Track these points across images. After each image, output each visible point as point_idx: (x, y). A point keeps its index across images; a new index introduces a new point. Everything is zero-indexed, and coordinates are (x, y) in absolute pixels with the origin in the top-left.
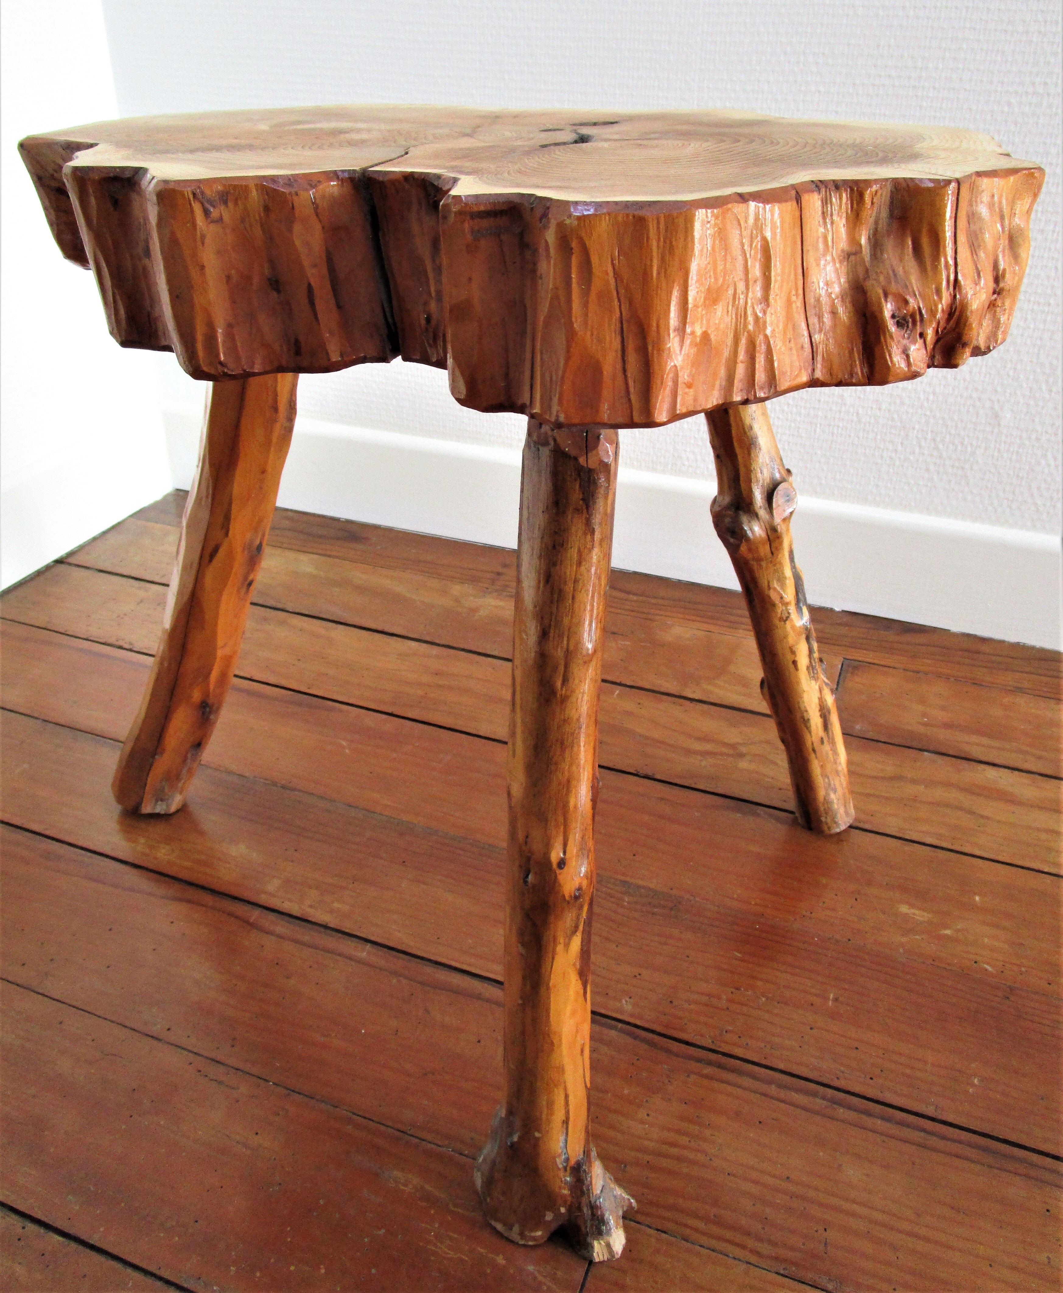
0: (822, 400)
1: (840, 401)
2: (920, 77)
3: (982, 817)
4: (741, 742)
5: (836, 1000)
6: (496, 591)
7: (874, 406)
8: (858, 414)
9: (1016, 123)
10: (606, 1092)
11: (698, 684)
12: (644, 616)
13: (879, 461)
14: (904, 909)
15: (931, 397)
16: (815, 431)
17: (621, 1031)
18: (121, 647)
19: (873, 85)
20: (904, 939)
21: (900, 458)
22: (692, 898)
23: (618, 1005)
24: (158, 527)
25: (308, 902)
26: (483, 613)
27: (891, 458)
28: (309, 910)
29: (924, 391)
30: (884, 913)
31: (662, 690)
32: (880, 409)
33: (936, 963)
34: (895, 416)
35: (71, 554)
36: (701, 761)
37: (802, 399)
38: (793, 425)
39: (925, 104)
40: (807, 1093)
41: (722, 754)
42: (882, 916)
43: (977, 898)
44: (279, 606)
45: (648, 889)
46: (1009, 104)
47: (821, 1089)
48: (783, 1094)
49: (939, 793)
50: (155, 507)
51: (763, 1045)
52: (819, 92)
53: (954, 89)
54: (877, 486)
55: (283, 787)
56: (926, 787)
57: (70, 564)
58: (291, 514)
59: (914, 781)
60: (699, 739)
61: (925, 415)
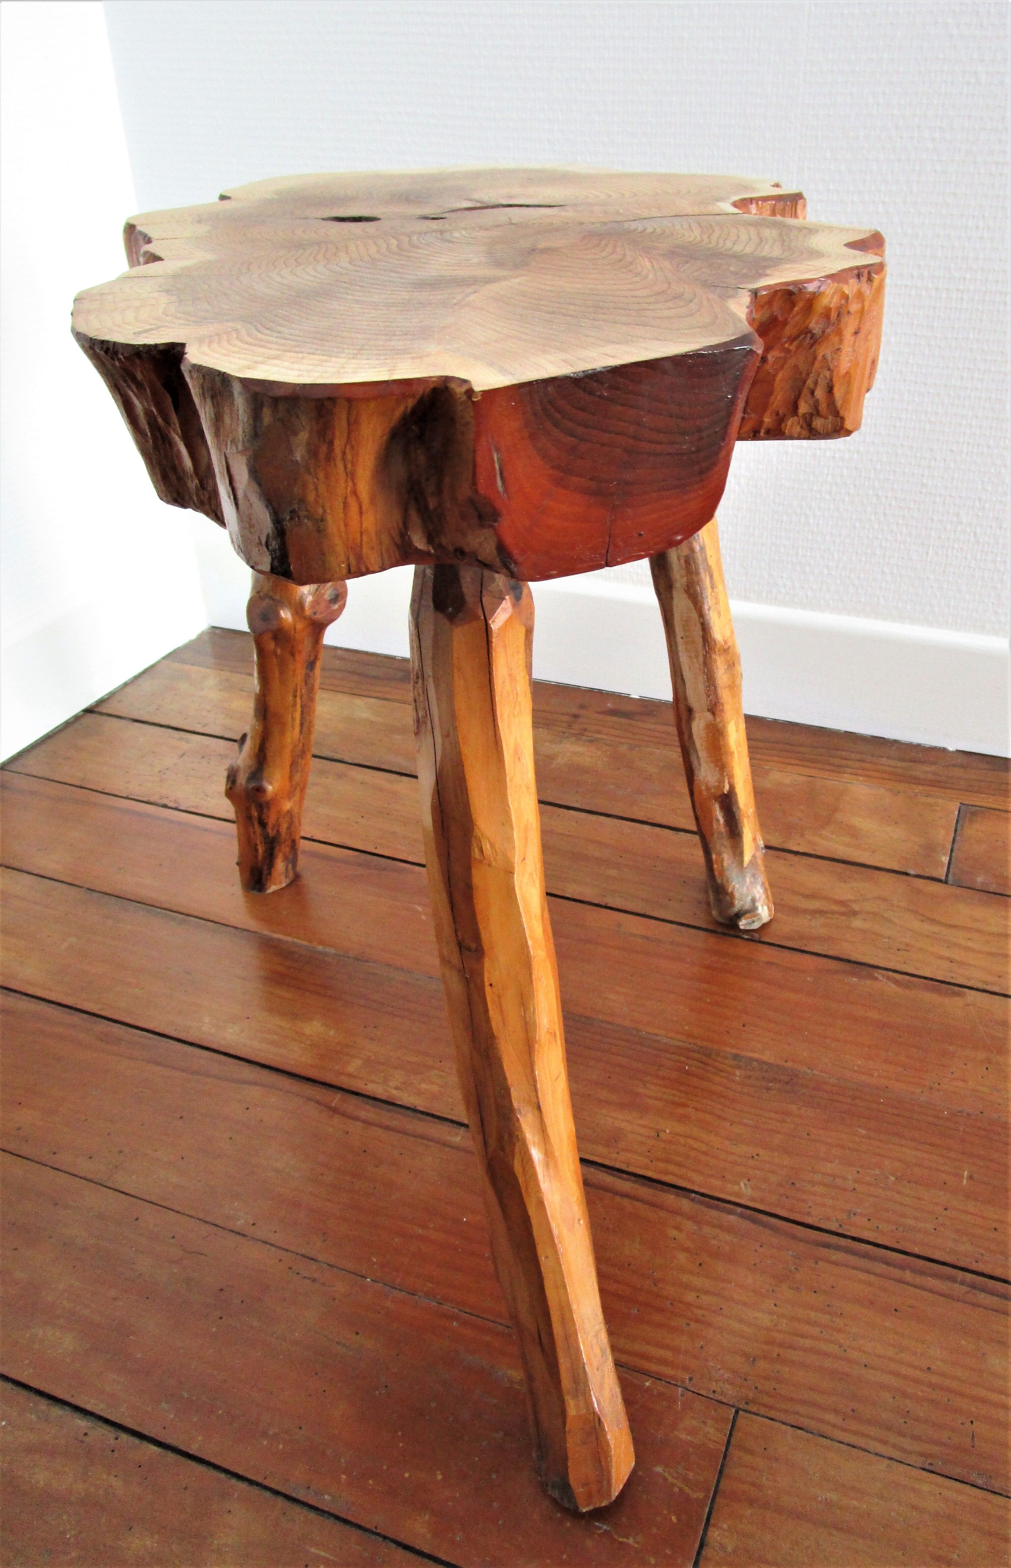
0: (935, 518)
1: (954, 519)
4: (853, 898)
5: (971, 1177)
6: (574, 735)
8: (975, 533)
10: (730, 1282)
11: (802, 835)
16: (927, 553)
17: (741, 1216)
18: (165, 806)
22: (809, 1071)
23: (736, 1188)
24: (195, 671)
25: (392, 1084)
26: (560, 761)
28: (394, 1092)
32: (1000, 528)
35: (101, 702)
36: (811, 920)
37: (912, 518)
38: (902, 547)
40: (943, 1277)
41: (833, 913)
44: (337, 756)
45: (761, 1062)
47: (961, 1274)
48: (919, 1280)
50: (188, 647)
51: (894, 1228)
54: (996, 613)
55: (356, 959)
57: (101, 714)
58: (340, 652)
60: (807, 897)
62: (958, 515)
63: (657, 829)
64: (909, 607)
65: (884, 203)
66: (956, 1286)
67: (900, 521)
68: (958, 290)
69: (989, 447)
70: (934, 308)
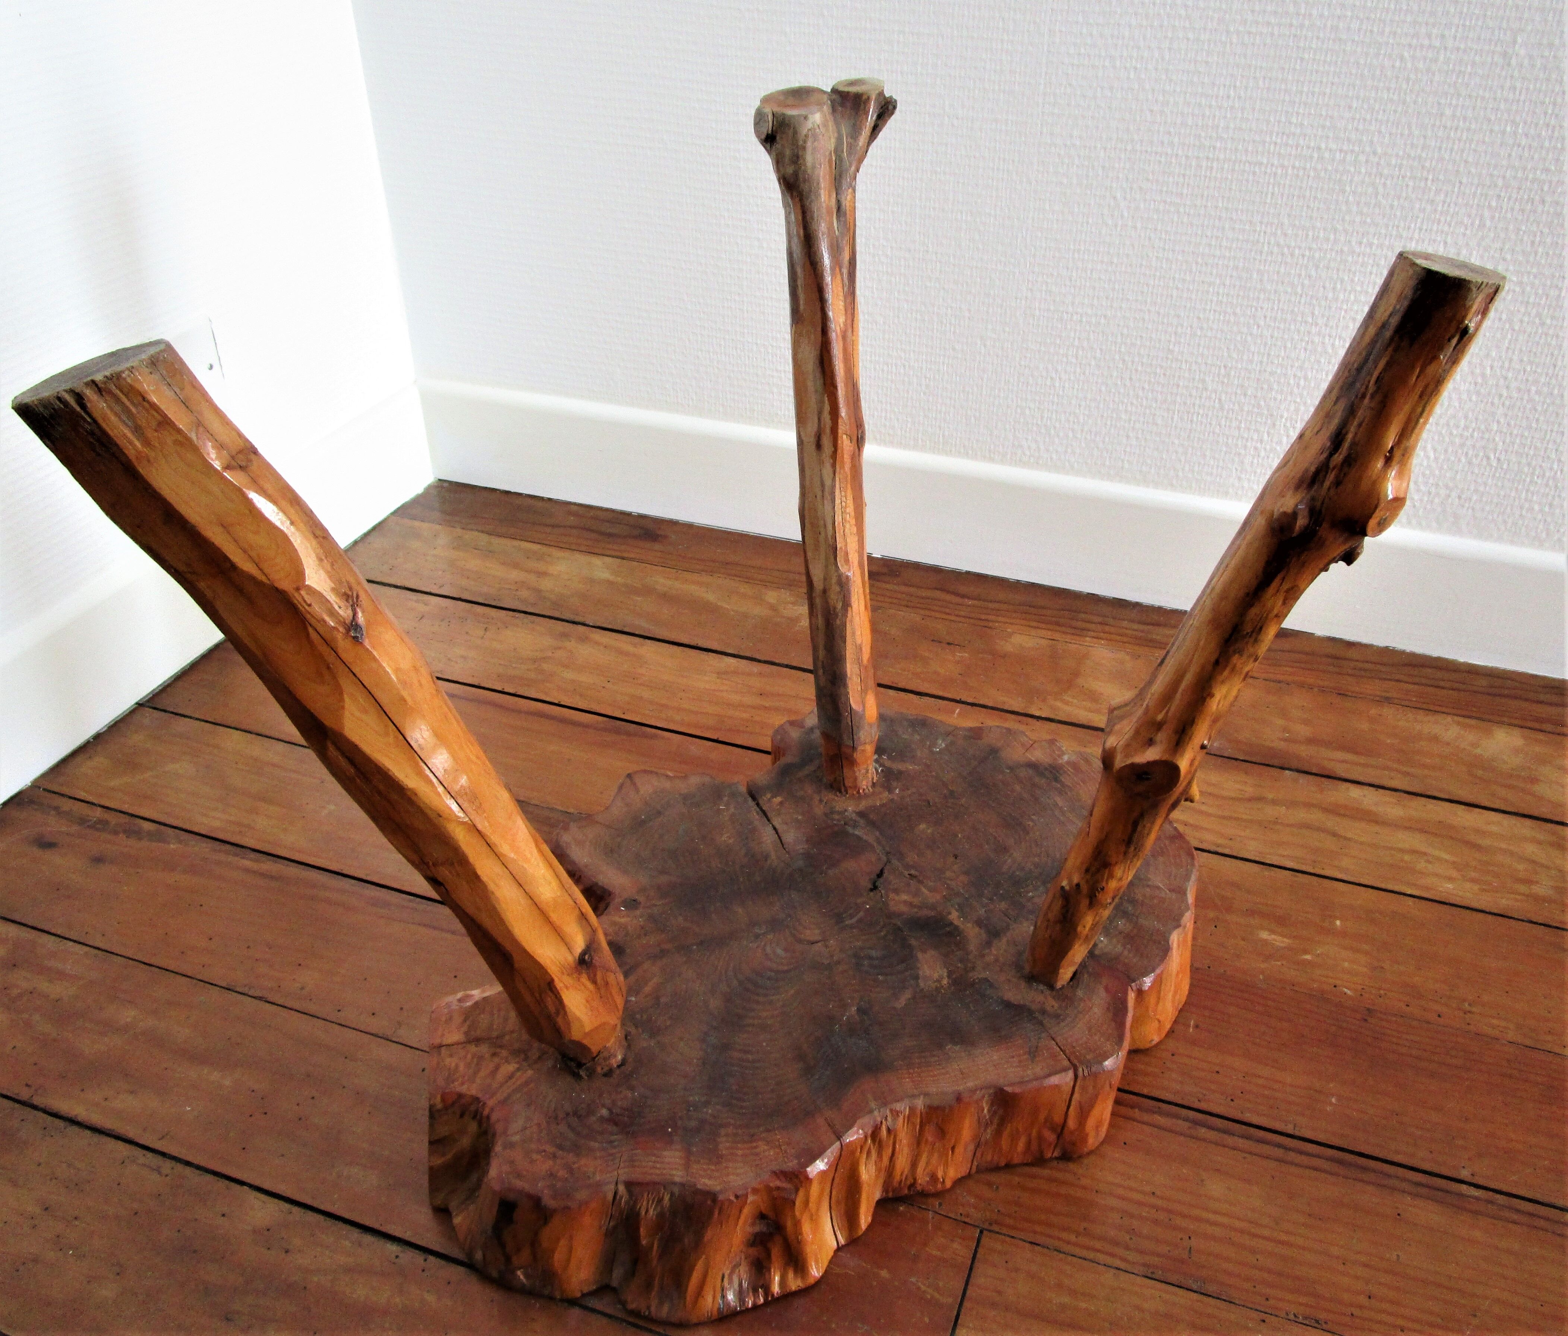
1: (1200, 386)
2: (1302, 26)
3: (1345, 838)
5: (1196, 1025)
7: (1239, 392)
8: (1220, 400)
9: (1408, 80)
11: (1044, 700)
12: (982, 623)
13: (1243, 452)
14: (1264, 935)
15: (1302, 382)
16: (1172, 418)
19: (1249, 33)
20: (1263, 966)
21: (1265, 449)
24: (426, 528)
26: (803, 623)
27: (1256, 448)
29: (1295, 376)
30: (1243, 939)
31: (1006, 708)
32: (1245, 395)
33: (1296, 988)
34: (1262, 403)
37: (1158, 383)
38: (1148, 411)
39: (1306, 56)
40: (1168, 1115)
42: (1242, 943)
43: (1338, 923)
44: (577, 619)
46: (1402, 58)
47: (1184, 1112)
48: (1146, 1117)
49: (1302, 815)
50: (416, 502)
52: (1188, 39)
53: (1340, 40)
54: (1239, 479)
56: (1287, 808)
58: (575, 508)
59: (1274, 802)
61: (1295, 402)
62: (1203, 381)
63: (902, 694)
64: (1153, 471)
65: (1136, 68)
66: (1180, 1122)
67: (1146, 386)
68: (1208, 158)
69: (1235, 314)
70: (1184, 175)
